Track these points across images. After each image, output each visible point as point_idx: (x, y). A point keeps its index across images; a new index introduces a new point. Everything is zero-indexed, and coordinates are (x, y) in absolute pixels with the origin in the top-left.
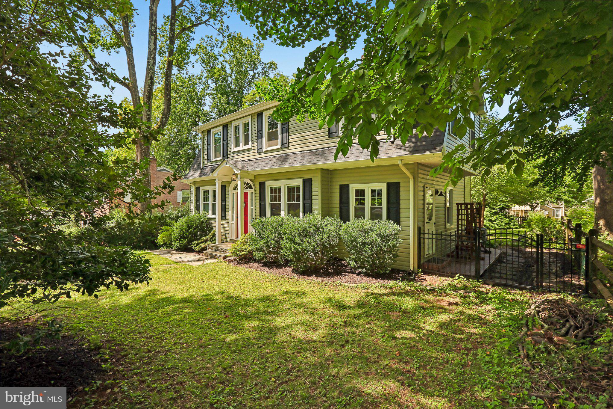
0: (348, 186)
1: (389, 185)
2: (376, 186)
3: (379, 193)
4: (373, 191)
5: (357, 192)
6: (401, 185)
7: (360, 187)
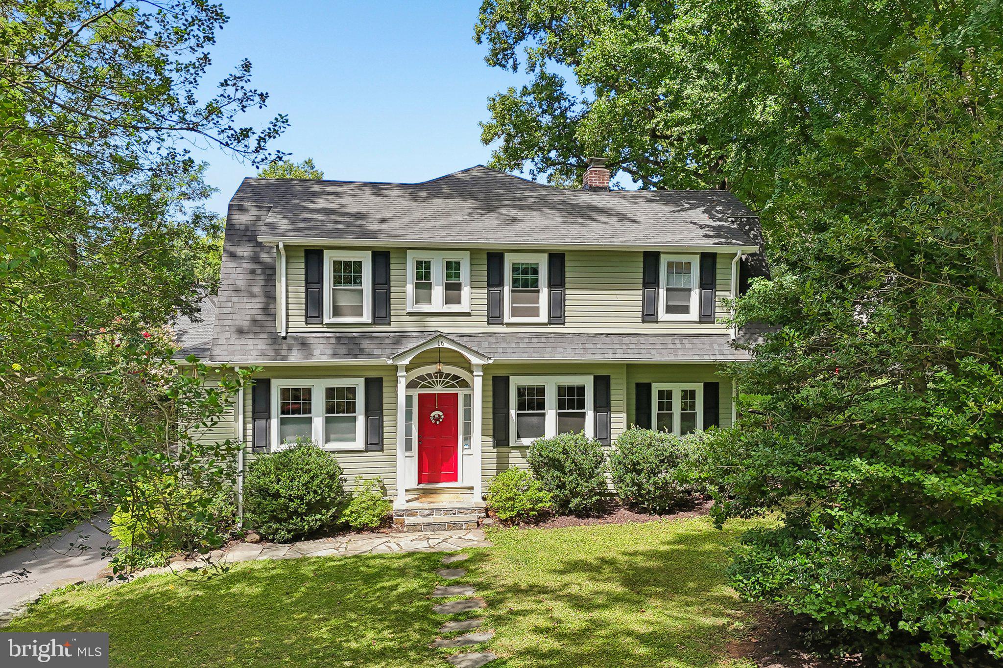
0: (648, 386)
1: (707, 386)
2: (689, 386)
3: (692, 394)
4: (685, 392)
5: (661, 393)
6: (720, 386)
7: (665, 387)
